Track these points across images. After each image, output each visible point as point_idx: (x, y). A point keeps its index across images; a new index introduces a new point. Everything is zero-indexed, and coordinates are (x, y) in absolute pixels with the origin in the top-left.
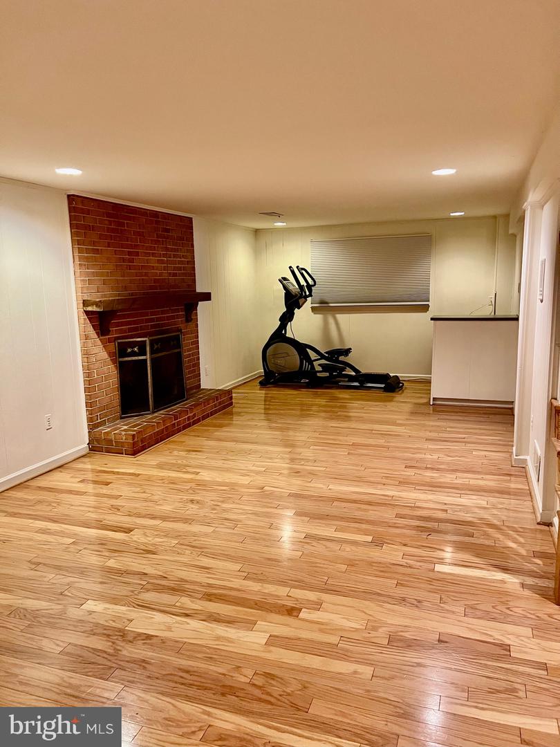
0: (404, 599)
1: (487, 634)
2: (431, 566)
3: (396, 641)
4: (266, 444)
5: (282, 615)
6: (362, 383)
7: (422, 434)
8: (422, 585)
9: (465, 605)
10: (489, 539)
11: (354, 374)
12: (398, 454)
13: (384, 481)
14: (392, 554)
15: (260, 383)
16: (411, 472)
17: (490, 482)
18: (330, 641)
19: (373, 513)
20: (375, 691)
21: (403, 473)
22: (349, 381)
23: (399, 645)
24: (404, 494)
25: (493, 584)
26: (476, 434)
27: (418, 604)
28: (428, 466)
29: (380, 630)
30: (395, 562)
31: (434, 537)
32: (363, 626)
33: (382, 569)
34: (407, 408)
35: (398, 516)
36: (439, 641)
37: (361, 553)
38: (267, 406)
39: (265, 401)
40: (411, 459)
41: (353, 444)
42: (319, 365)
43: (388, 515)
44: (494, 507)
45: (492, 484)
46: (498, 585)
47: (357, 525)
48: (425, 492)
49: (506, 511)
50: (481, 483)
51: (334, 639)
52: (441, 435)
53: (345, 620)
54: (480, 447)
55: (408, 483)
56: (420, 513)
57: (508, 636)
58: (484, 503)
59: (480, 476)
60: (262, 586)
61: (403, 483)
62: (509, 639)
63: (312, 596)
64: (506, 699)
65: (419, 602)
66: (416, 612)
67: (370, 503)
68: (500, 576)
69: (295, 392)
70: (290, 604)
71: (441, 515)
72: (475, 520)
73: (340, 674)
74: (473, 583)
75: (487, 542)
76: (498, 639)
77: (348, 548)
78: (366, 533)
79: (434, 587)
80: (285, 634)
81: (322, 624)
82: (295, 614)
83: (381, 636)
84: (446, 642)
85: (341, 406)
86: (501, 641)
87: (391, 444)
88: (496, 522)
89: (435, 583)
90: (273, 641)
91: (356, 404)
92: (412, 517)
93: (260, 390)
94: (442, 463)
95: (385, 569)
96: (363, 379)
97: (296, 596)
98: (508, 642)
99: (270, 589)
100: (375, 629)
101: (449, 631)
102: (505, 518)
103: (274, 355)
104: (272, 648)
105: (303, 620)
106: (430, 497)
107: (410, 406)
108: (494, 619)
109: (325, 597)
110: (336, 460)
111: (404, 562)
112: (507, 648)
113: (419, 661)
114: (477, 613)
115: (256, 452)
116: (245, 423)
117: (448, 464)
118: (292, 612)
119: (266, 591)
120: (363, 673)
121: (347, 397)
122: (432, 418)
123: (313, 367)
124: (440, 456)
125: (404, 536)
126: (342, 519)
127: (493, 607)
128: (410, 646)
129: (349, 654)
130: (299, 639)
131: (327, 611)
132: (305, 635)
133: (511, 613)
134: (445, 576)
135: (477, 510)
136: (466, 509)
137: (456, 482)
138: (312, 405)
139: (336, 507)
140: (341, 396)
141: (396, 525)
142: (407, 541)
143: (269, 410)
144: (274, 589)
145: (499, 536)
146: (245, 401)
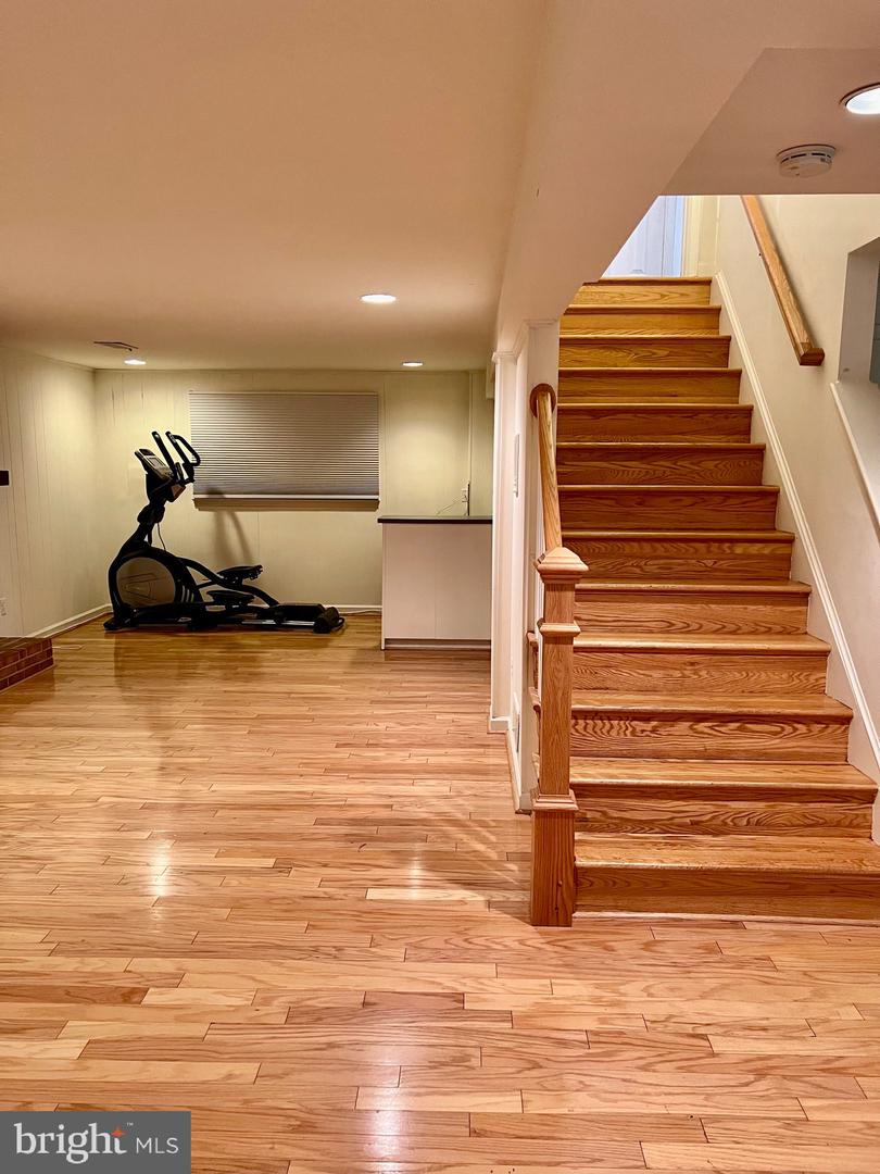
0: (316, 950)
1: (433, 983)
2: (361, 893)
3: (301, 1015)
4: (110, 727)
5: (114, 1004)
6: (279, 620)
7: (365, 694)
8: (346, 924)
9: (407, 944)
10: (447, 843)
11: (266, 606)
12: (326, 727)
13: (303, 770)
14: (303, 882)
15: (106, 625)
16: (344, 753)
17: (456, 758)
18: (190, 1034)
19: (280, 822)
20: (259, 1100)
21: (332, 755)
22: (258, 618)
23: (304, 1020)
24: (330, 788)
25: (448, 908)
26: (443, 689)
27: (337, 954)
28: (371, 742)
29: (276, 1003)
30: (306, 894)
31: (369, 848)
32: (247, 1000)
33: (285, 907)
34: (346, 656)
35: (318, 822)
36: (365, 1004)
37: (255, 886)
38: (120, 664)
39: (116, 655)
40: (345, 733)
41: (259, 717)
42: (208, 593)
43: (303, 821)
44: (459, 795)
45: (459, 761)
46: (455, 908)
47: (249, 844)
48: (362, 780)
49: (474, 798)
50: (444, 760)
51: (198, 1030)
52: (394, 694)
53: (220, 996)
54: (447, 708)
55: (338, 770)
56: (351, 814)
57: (464, 981)
58: (445, 790)
59: (442, 751)
60: (82, 963)
61: (331, 770)
62: (465, 984)
63: (167, 965)
64: (452, 1073)
65: (339, 949)
66: (334, 966)
67: (276, 807)
68: (460, 894)
69: (169, 639)
70: (128, 984)
71: (384, 814)
72: (432, 817)
73: (203, 1083)
74: (418, 910)
75: (445, 847)
76: (448, 987)
77: (234, 881)
78: (265, 854)
79: (365, 924)
80: (115, 1036)
81: (180, 1007)
82: (135, 1000)
83: (275, 1012)
84: (374, 1004)
85: (243, 657)
86: (453, 989)
87: (318, 713)
88: (460, 816)
89: (366, 917)
90: (95, 1049)
91: (269, 654)
92: (340, 822)
93: (106, 637)
94: (389, 736)
95: (289, 907)
96: (280, 613)
97: (141, 969)
98: (462, 989)
99: (96, 964)
100: (267, 1002)
101: (381, 987)
102: (471, 809)
103: (131, 578)
104: (90, 1063)
105: (150, 1007)
106: (369, 788)
107: (351, 652)
108: (446, 959)
109: (190, 963)
110: (227, 744)
111: (320, 892)
112: (459, 998)
113: (333, 1039)
114: (423, 954)
115: (90, 740)
116: (75, 693)
117: (398, 736)
118: (131, 996)
119: (89, 969)
120: (241, 1075)
121: (257, 643)
122: (383, 669)
123: (198, 597)
124: (391, 724)
125: (325, 851)
126: (229, 836)
127: (446, 941)
128: (320, 1019)
129: (221, 1049)
130: (140, 1039)
131: (190, 987)
132: (148, 1030)
133: (470, 946)
134: (381, 906)
135: (434, 801)
136: (419, 800)
137: (408, 762)
138: (198, 659)
139: (221, 818)
140: (244, 642)
141: (314, 837)
142: (328, 859)
143: (124, 670)
144: (102, 964)
145: (462, 836)
146: (75, 657)
